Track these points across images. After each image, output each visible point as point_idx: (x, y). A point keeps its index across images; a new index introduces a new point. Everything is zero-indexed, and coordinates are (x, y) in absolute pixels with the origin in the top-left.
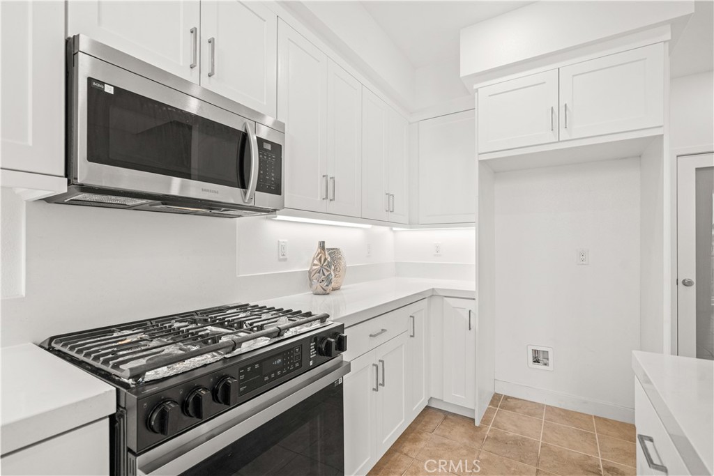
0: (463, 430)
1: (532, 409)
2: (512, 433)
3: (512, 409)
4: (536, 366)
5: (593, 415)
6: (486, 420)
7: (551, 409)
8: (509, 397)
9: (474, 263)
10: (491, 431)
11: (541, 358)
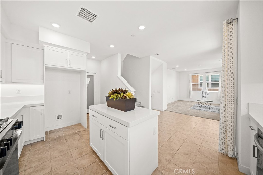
0: (41, 144)
1: (58, 130)
2: (56, 137)
3: (52, 133)
4: (59, 119)
5: (72, 125)
6: (47, 138)
7: (62, 128)
8: (50, 131)
9: (44, 95)
10: (50, 140)
11: (59, 117)
